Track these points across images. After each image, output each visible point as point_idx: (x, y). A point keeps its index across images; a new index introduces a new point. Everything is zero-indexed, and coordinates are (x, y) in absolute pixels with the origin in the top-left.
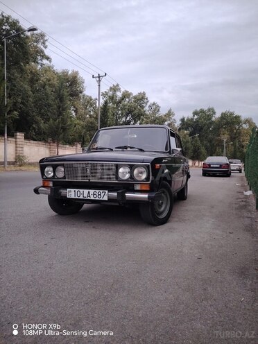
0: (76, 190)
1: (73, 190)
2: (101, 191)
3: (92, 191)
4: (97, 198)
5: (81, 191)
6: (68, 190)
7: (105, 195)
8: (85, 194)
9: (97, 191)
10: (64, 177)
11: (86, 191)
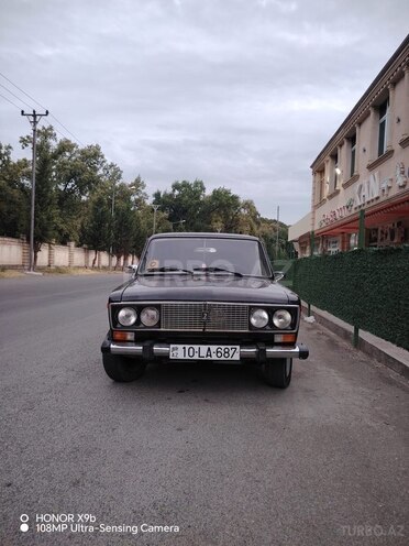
0: (187, 347)
1: (180, 347)
2: (230, 347)
3: (214, 348)
4: (223, 358)
5: (196, 347)
6: (172, 346)
7: (235, 353)
8: (202, 352)
9: (223, 347)
10: (159, 325)
11: (204, 348)
